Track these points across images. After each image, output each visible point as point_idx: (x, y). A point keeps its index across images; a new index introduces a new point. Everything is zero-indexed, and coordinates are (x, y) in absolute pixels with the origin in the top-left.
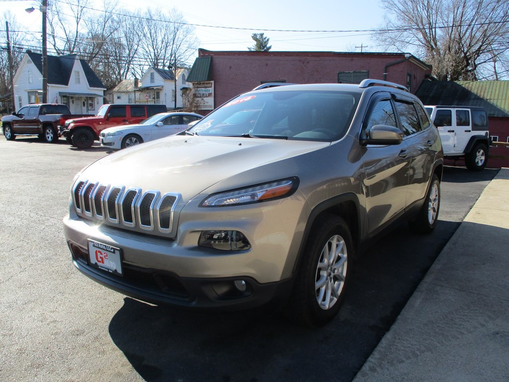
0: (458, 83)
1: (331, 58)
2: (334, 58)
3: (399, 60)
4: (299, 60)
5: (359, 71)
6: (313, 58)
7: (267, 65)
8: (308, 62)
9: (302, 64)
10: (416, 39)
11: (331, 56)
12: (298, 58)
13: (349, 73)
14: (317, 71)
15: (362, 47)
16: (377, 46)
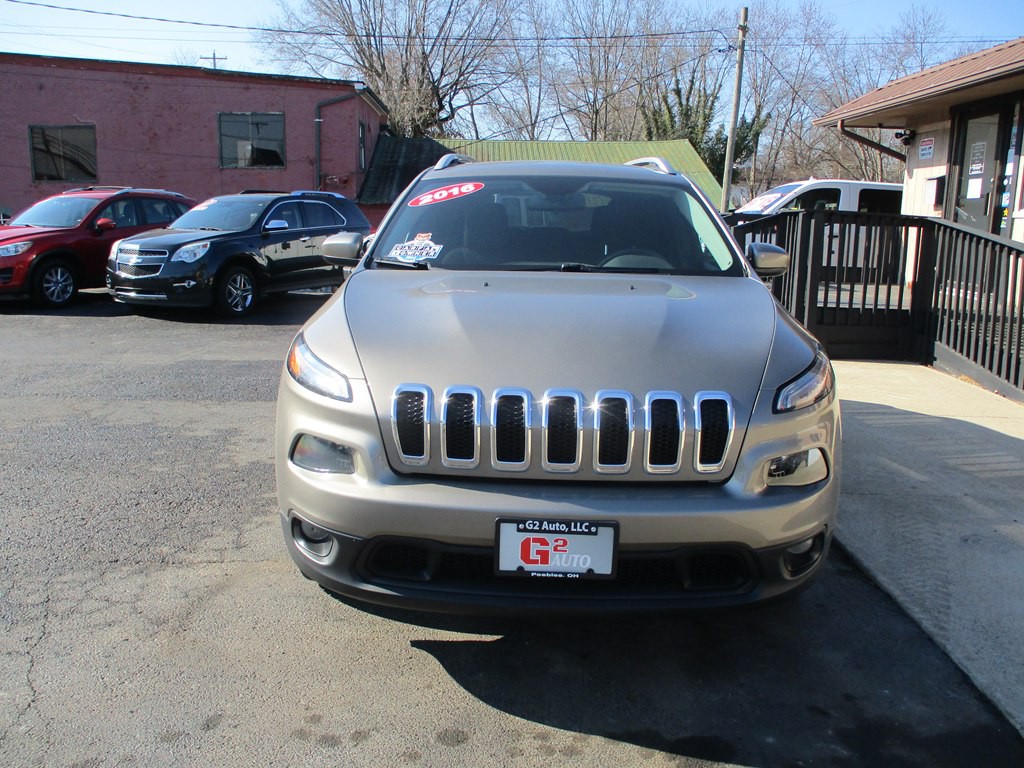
0: (441, 142)
1: (198, 81)
2: (207, 82)
3: (343, 94)
4: (125, 82)
5: (263, 112)
6: (159, 80)
7: (41, 88)
8: (146, 88)
9: (132, 91)
10: (343, 52)
11: (200, 77)
12: (123, 77)
13: (244, 114)
14: (171, 108)
15: (214, 58)
16: (272, 61)
